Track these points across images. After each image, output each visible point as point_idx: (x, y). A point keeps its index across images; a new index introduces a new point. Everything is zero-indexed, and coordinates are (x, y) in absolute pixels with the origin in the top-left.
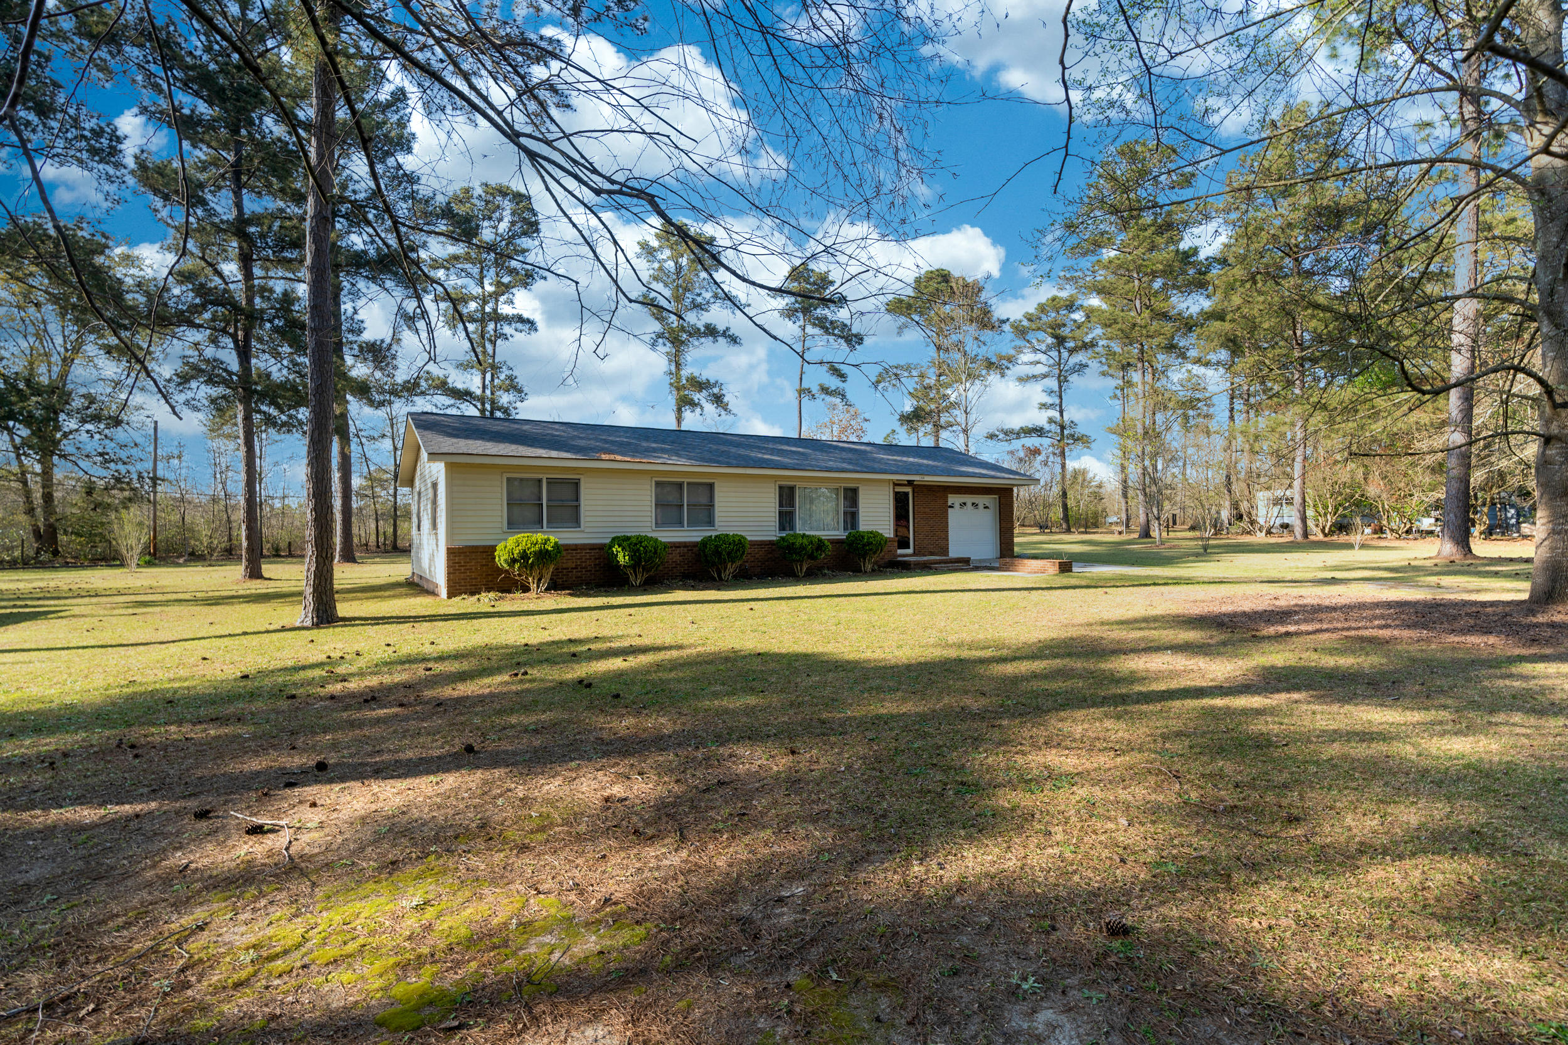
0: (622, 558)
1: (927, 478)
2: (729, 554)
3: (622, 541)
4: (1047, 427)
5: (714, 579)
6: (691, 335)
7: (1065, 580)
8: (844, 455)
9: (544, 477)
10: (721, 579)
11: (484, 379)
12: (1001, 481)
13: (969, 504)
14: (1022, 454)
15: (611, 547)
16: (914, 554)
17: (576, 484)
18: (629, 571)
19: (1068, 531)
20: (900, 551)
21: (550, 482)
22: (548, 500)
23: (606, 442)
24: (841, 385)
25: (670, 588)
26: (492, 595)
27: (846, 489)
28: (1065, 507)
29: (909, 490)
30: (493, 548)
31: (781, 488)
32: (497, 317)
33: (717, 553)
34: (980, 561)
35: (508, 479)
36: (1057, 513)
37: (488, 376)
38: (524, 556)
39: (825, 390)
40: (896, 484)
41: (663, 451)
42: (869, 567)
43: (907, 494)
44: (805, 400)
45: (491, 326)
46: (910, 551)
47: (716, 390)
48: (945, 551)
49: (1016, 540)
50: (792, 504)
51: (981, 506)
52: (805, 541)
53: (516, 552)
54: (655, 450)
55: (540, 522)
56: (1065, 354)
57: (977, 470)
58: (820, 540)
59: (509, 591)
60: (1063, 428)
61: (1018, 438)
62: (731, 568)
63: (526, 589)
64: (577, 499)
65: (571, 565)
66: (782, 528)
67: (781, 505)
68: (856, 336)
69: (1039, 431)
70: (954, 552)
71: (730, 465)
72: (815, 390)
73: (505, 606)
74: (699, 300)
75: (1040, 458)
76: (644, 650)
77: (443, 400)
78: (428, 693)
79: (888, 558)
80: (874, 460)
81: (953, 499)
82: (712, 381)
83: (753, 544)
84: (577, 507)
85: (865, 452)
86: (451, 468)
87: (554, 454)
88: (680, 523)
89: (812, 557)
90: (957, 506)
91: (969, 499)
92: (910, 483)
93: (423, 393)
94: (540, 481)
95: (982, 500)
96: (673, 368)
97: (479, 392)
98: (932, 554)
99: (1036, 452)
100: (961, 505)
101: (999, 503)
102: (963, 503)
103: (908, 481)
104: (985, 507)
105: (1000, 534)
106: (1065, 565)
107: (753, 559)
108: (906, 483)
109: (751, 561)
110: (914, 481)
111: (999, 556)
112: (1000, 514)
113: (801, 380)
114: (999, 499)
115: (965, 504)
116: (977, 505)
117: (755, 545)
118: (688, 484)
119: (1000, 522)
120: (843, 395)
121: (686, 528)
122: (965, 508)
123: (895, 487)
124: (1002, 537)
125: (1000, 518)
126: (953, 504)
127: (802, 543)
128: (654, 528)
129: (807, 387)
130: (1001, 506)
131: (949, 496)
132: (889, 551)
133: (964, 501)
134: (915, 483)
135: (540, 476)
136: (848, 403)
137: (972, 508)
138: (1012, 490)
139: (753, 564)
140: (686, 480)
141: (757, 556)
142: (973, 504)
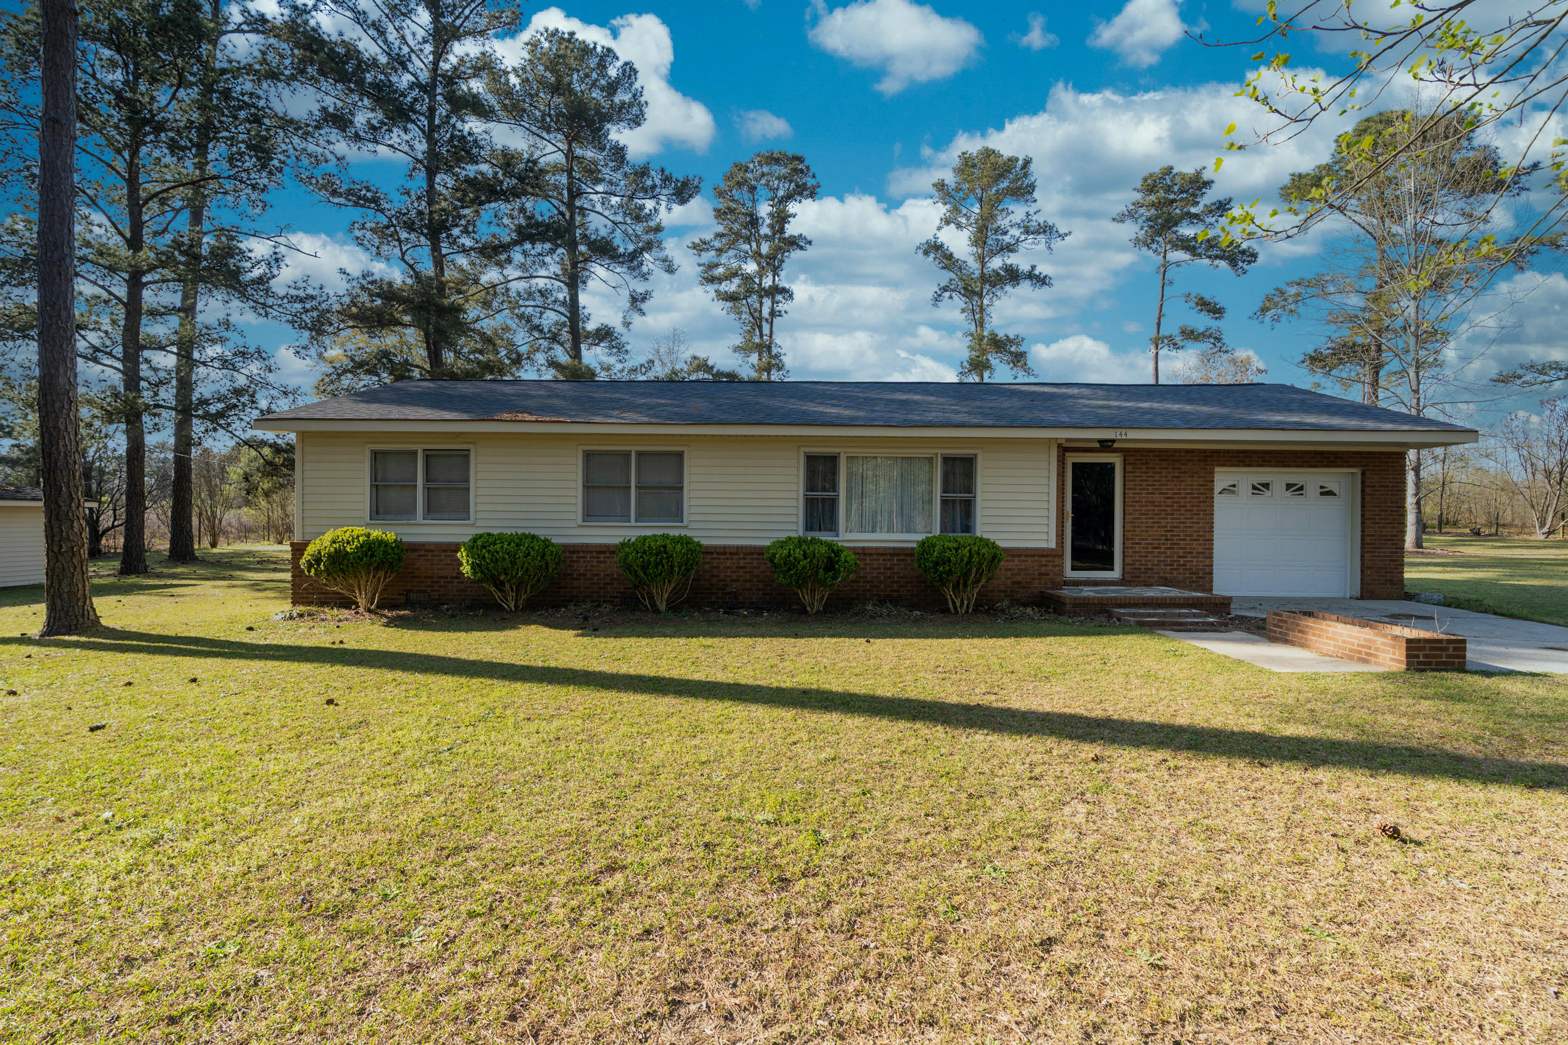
3: (477, 541)
6: (991, 283)
9: (419, 448)
13: (1278, 487)
16: (1123, 582)
17: (464, 457)
20: (1073, 575)
21: (428, 456)
22: (426, 481)
24: (1214, 324)
27: (946, 460)
29: (1116, 460)
31: (810, 458)
39: (1190, 334)
40: (1064, 449)
43: (1109, 467)
46: (1116, 574)
47: (1015, 347)
48: (1203, 577)
49: (1406, 560)
50: (833, 486)
51: (1312, 490)
55: (408, 510)
64: (467, 479)
65: (450, 572)
66: (811, 524)
67: (810, 488)
68: (1244, 253)
70: (1224, 584)
81: (1222, 478)
83: (751, 551)
84: (466, 491)
86: (303, 438)
87: (436, 415)
88: (628, 515)
90: (1245, 489)
91: (1278, 477)
92: (1106, 445)
94: (415, 453)
95: (1312, 478)
98: (1167, 582)
100: (1254, 488)
101: (1363, 483)
102: (1263, 485)
103: (1101, 441)
104: (1322, 494)
105: (1362, 548)
106: (1432, 649)
107: (748, 577)
108: (1098, 445)
109: (745, 581)
110: (1113, 441)
111: (1359, 594)
112: (1363, 507)
113: (1159, 324)
114: (1363, 474)
115: (1266, 486)
116: (1301, 488)
117: (752, 554)
118: (640, 454)
119: (1363, 523)
120: (1216, 338)
121: (633, 523)
122: (1268, 493)
123: (1067, 454)
124: (1367, 556)
125: (1363, 515)
126: (1234, 486)
127: (789, 555)
128: (580, 522)
129: (1168, 334)
130: (1368, 490)
131: (1217, 469)
132: (1041, 574)
133: (1264, 479)
134: (1116, 445)
135: (414, 447)
136: (1224, 349)
137: (1288, 494)
138: (1402, 456)
139: (748, 585)
140: (634, 449)
141: (756, 572)
142: (1289, 486)
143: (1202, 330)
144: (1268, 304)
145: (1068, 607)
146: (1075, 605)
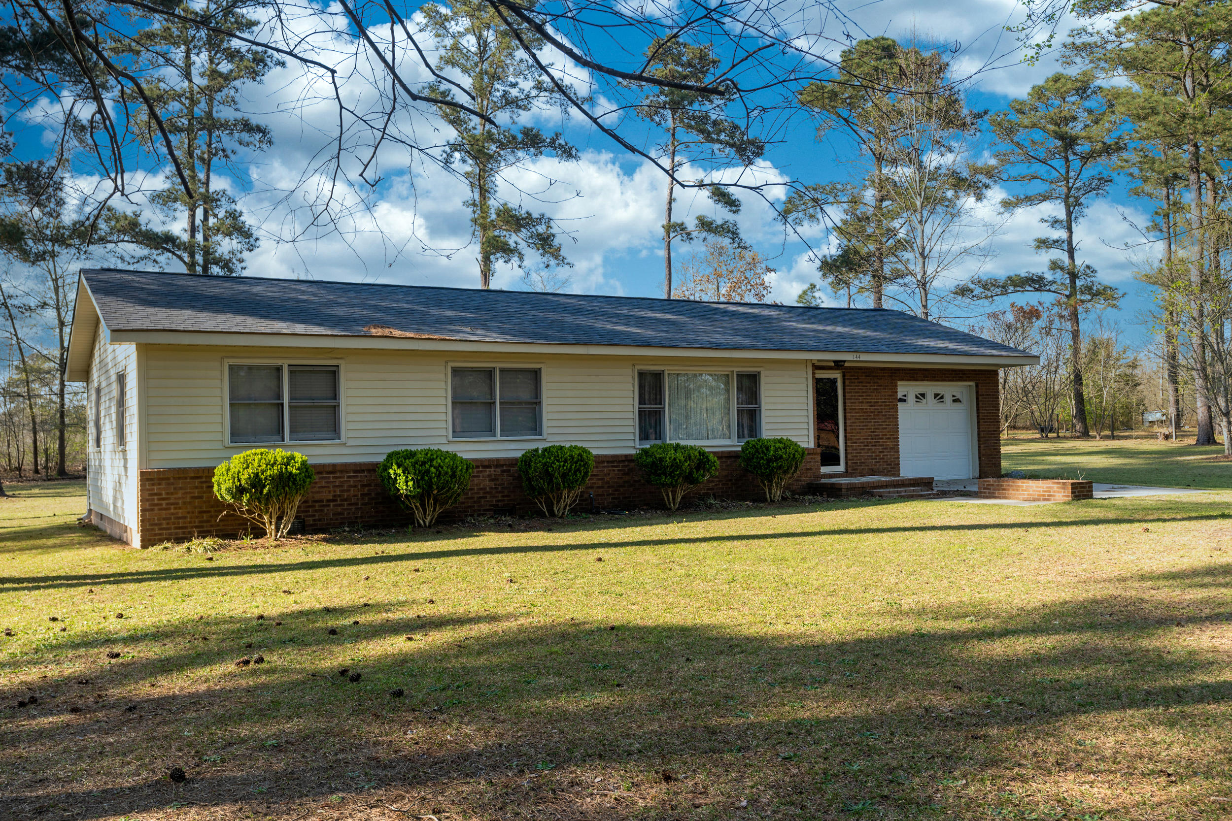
0: (404, 484)
1: (864, 357)
2: (564, 476)
3: (403, 458)
4: (1049, 276)
5: (541, 515)
6: (502, 146)
7: (1083, 511)
8: (737, 323)
9: (285, 363)
10: (552, 514)
11: (193, 217)
12: (980, 359)
13: (930, 396)
14: (1010, 318)
15: (386, 468)
16: (846, 474)
17: (333, 374)
18: (415, 504)
19: (1085, 435)
20: (824, 470)
21: (294, 371)
22: (291, 398)
23: (376, 308)
24: (731, 217)
25: (475, 529)
26: (208, 542)
27: (740, 376)
28: (1079, 398)
29: (836, 375)
30: (209, 472)
31: (641, 375)
32: (211, 124)
33: (547, 474)
34: (949, 482)
35: (231, 367)
36: (1067, 408)
37: (200, 212)
38: (256, 482)
39: (705, 224)
40: (817, 367)
41: (463, 321)
42: (777, 494)
43: (834, 381)
44: (676, 241)
45: (203, 135)
46: (841, 468)
47: (541, 229)
48: (893, 467)
49: (1004, 450)
50: (658, 397)
51: (948, 399)
52: (679, 456)
53: (244, 477)
54: (451, 321)
55: (280, 430)
56: (1076, 163)
57: (941, 344)
58: (702, 454)
59: (234, 537)
60: (1073, 276)
61: (1005, 293)
62: (568, 498)
63: (260, 533)
64: (335, 396)
65: (326, 495)
66: (644, 436)
67: (642, 401)
68: (752, 143)
69: (1036, 282)
70: (908, 470)
71: (563, 342)
72: (691, 224)
73: (229, 558)
74: (514, 92)
75: (1038, 324)
76: (439, 623)
77: (130, 249)
78: (115, 692)
79: (806, 479)
80: (783, 331)
81: (904, 388)
82: (535, 215)
83: (602, 460)
84: (335, 409)
85: (769, 319)
86: (146, 352)
87: (300, 328)
88: (491, 431)
89: (690, 479)
90: (911, 399)
91: (930, 388)
92: (838, 365)
93: (103, 240)
94: (279, 369)
95: (949, 389)
96: (477, 196)
97: (185, 237)
98: (873, 473)
99: (1032, 314)
100: (917, 397)
101: (977, 392)
102: (921, 394)
103: (835, 362)
104: (954, 401)
105: (979, 441)
106: (1081, 488)
107: (600, 483)
108: (833, 364)
109: (598, 487)
110: (844, 361)
111: (978, 475)
112: (978, 410)
113: (670, 209)
114: (977, 386)
115: (923, 395)
116: (942, 397)
117: (603, 462)
118: (502, 371)
119: (978, 422)
120: (733, 233)
121: (499, 438)
122: (924, 401)
123: (816, 371)
124: (982, 446)
125: (978, 416)
126: (905, 396)
127: (675, 459)
128: (450, 438)
129: (679, 222)
130: (980, 398)
131: (899, 383)
132: (807, 469)
133: (922, 391)
134: (846, 364)
135: (279, 362)
136: (742, 245)
137: (935, 401)
138: (996, 373)
139: (600, 491)
140: (498, 366)
141: (607, 479)
142: (936, 395)
143: (719, 222)
144: (790, 206)
145: (844, 491)
146: (848, 489)
